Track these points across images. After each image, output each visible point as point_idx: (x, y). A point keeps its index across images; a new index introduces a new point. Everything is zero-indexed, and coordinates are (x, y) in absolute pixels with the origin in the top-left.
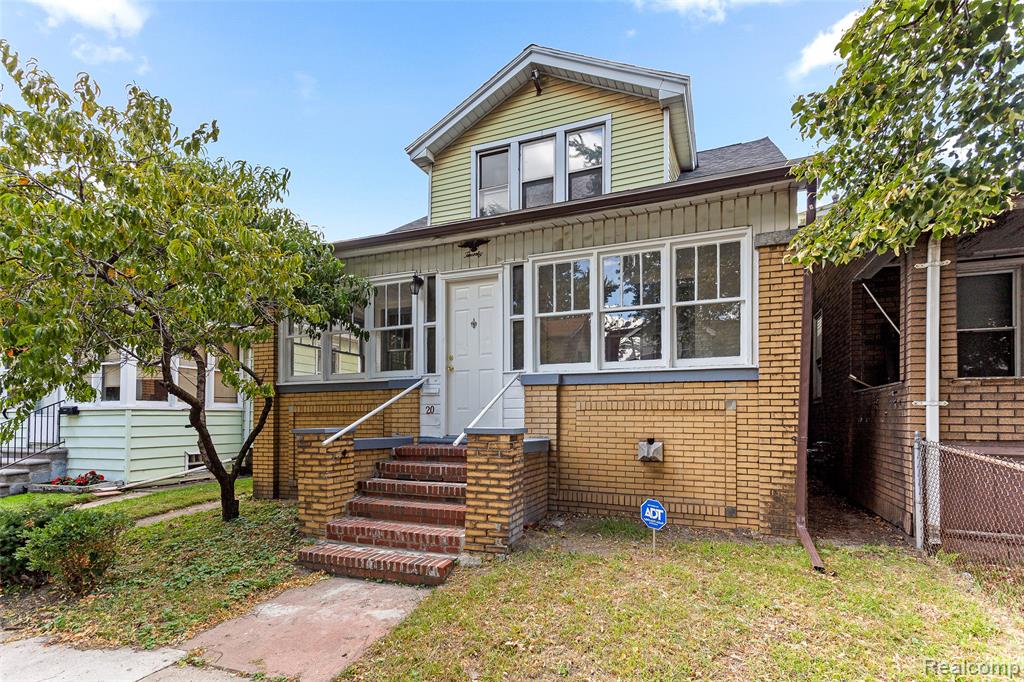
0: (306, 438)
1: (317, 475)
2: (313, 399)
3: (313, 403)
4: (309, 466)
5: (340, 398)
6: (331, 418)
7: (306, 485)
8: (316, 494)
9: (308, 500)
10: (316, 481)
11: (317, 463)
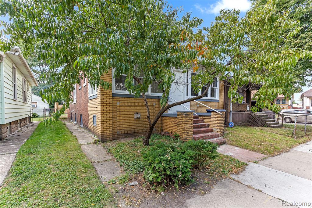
0: (188, 114)
1: (190, 124)
2: (128, 100)
3: (128, 102)
4: (188, 122)
5: (140, 100)
6: (135, 107)
7: (187, 127)
8: (190, 129)
9: (188, 131)
10: (190, 126)
11: (191, 120)
